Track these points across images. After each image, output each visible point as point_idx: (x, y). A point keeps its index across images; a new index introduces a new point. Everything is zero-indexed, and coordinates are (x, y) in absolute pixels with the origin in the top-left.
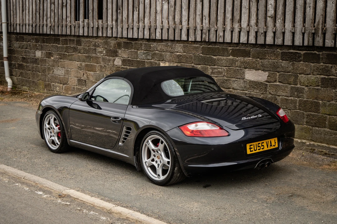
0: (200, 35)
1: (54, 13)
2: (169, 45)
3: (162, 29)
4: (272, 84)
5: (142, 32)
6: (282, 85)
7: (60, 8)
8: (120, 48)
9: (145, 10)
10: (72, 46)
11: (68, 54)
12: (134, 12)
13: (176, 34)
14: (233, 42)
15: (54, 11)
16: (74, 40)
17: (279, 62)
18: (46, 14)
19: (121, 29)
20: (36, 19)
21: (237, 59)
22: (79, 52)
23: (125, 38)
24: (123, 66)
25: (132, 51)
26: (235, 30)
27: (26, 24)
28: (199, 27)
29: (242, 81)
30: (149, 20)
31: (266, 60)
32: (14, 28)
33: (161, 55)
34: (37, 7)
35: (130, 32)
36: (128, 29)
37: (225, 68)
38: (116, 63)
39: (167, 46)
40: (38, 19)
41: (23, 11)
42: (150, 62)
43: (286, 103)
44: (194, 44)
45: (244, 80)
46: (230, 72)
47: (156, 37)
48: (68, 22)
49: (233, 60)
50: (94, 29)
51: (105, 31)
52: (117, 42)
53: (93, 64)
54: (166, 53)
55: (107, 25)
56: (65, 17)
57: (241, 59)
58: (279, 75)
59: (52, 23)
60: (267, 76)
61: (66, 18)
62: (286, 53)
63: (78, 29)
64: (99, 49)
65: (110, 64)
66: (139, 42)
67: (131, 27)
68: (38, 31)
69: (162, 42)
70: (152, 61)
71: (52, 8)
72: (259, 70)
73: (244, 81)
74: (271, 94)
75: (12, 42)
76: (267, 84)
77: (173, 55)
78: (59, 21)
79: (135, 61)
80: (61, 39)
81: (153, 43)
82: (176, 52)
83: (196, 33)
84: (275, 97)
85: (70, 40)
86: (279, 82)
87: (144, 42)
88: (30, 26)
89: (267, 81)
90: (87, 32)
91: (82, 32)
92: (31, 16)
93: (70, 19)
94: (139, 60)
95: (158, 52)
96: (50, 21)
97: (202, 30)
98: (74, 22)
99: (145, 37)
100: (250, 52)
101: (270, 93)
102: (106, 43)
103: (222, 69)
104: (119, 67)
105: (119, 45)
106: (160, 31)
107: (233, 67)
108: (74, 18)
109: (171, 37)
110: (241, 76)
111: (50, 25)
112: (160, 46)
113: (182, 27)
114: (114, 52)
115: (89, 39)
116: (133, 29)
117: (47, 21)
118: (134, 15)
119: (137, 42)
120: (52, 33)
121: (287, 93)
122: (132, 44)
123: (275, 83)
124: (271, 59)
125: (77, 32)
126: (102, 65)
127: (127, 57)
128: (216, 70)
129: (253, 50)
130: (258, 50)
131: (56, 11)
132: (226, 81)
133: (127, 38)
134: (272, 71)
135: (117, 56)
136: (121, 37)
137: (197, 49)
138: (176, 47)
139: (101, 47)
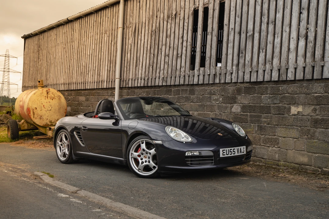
1: (168, 64)
2: (304, 86)
3: (296, 69)
7: (174, 59)
8: (239, 94)
9: (274, 50)
10: (184, 96)
11: (179, 104)
12: (260, 54)
13: (315, 73)
15: (168, 63)
16: (187, 90)
18: (159, 67)
19: (243, 73)
20: (149, 72)
22: (192, 102)
23: (247, 82)
24: (242, 113)
25: (255, 96)
27: (138, 78)
30: (278, 60)
32: (126, 83)
33: (293, 98)
34: (151, 61)
35: (254, 76)
36: (251, 72)
38: (233, 110)
39: (301, 87)
40: (151, 72)
41: (136, 66)
42: (277, 106)
47: (288, 78)
48: (181, 73)
50: (210, 76)
51: (223, 77)
52: (236, 88)
53: (207, 112)
54: (300, 95)
55: (227, 71)
56: (179, 67)
59: (165, 75)
61: (181, 69)
63: (193, 78)
64: (215, 97)
65: (226, 111)
66: (264, 86)
67: (255, 70)
68: (150, 83)
69: (295, 84)
70: (280, 105)
71: (166, 60)
75: (123, 97)
77: (310, 96)
78: (173, 72)
79: (258, 106)
80: (173, 89)
81: (282, 85)
82: (313, 93)
85: (182, 90)
87: (271, 86)
88: (142, 80)
90: (202, 80)
91: (197, 81)
92: (144, 70)
93: (184, 69)
94: (263, 105)
95: (289, 95)
96: (163, 73)
98: (188, 71)
99: (272, 79)
102: (224, 90)
104: (238, 115)
105: (239, 91)
106: (293, 71)
108: (189, 67)
109: (308, 76)
111: (163, 77)
112: (292, 88)
113: (324, 63)
114: (233, 99)
115: (203, 88)
116: (257, 71)
117: (159, 73)
118: (260, 57)
119: (262, 86)
120: (164, 84)
122: (255, 88)
125: (191, 81)
126: (217, 113)
127: (248, 103)
131: (170, 63)
133: (250, 82)
135: (235, 102)
136: (242, 81)
138: (315, 87)
139: (218, 94)
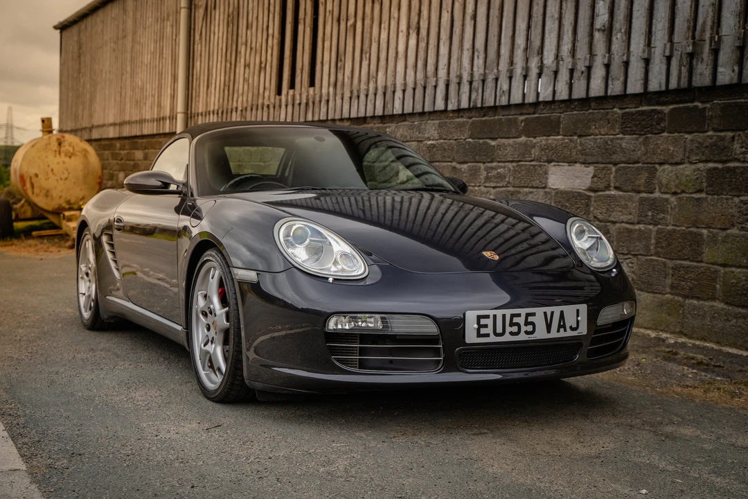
0: (468, 94)
1: (249, 83)
2: (415, 126)
3: (404, 92)
4: (600, 196)
5: (373, 102)
6: (620, 197)
9: (380, 55)
12: (363, 62)
13: (426, 100)
14: (526, 102)
17: (617, 139)
19: (341, 100)
20: (224, 101)
21: (535, 141)
23: (347, 119)
26: (530, 73)
27: (209, 112)
28: (466, 77)
29: (541, 192)
30: (384, 74)
31: (589, 138)
35: (354, 105)
36: (350, 98)
37: (510, 165)
39: (411, 128)
40: (227, 99)
43: (627, 240)
44: (458, 117)
45: (547, 190)
46: (519, 172)
47: (395, 110)
48: (265, 100)
49: (525, 144)
50: (301, 106)
51: (317, 108)
55: (321, 96)
56: (263, 90)
57: (541, 140)
58: (616, 172)
59: (243, 104)
60: (591, 175)
61: (264, 92)
62: (632, 114)
63: (279, 111)
67: (355, 93)
69: (405, 120)
71: (246, 76)
72: (576, 162)
73: (545, 192)
74: (598, 220)
76: (590, 196)
77: (422, 145)
78: (254, 98)
81: (389, 124)
82: (426, 139)
83: (462, 91)
84: (606, 226)
86: (616, 188)
88: (215, 115)
89: (591, 189)
90: (292, 114)
91: (284, 115)
92: (217, 96)
93: (268, 94)
96: (241, 101)
97: (471, 83)
98: (273, 97)
99: (376, 112)
100: (559, 123)
101: (595, 217)
103: (504, 167)
106: (401, 96)
107: (526, 161)
108: (274, 88)
109: (418, 106)
110: (541, 182)
112: (402, 130)
113: (437, 81)
116: (358, 97)
117: (237, 101)
118: (362, 69)
119: (365, 125)
121: (630, 214)
123: (607, 192)
124: (601, 135)
128: (494, 173)
129: (565, 117)
130: (575, 114)
131: (250, 80)
132: (512, 195)
133: (350, 119)
134: (602, 163)
136: (341, 117)
137: (462, 129)
138: (428, 127)
